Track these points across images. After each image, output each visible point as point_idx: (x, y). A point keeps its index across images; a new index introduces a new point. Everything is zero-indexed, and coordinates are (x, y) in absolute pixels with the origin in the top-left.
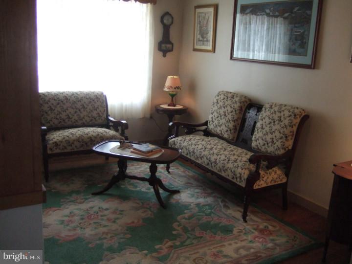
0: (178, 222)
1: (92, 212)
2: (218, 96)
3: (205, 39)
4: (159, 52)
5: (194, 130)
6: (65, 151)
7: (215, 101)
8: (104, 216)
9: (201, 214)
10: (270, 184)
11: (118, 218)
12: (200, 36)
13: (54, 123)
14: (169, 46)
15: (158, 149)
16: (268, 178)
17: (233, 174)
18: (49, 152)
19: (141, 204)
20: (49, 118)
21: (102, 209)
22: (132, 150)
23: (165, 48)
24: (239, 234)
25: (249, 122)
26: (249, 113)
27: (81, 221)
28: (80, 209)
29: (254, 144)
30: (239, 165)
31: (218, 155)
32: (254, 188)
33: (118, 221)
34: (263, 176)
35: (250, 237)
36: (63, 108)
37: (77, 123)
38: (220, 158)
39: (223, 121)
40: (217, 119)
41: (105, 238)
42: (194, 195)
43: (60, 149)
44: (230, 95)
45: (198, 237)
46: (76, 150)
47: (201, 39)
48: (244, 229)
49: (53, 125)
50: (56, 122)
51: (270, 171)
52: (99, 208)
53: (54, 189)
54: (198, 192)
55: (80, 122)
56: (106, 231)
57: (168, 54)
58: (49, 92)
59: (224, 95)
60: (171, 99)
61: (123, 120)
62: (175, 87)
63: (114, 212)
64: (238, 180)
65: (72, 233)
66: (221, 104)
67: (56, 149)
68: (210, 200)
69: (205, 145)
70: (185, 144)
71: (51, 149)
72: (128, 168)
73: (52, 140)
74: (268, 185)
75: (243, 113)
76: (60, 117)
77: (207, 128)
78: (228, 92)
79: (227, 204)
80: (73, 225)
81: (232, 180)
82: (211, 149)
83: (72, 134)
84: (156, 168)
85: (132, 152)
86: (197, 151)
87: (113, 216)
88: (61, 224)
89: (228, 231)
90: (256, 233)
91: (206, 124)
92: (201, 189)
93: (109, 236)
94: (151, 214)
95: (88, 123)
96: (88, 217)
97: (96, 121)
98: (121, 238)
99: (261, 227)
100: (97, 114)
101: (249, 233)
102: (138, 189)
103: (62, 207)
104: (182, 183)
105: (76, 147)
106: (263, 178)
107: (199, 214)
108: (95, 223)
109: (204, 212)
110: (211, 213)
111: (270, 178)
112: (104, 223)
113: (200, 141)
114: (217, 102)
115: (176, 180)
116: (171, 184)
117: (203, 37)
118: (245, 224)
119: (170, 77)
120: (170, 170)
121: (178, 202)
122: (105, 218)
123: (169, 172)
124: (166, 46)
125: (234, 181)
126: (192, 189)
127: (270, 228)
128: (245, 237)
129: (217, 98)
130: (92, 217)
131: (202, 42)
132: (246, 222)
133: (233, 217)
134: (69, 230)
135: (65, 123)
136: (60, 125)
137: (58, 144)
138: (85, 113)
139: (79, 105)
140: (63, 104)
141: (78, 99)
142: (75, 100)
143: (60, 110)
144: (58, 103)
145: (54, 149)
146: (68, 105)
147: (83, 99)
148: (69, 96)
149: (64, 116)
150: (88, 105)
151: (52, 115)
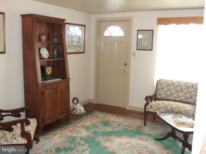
1: (139, 146)
8: (142, 150)
13: (163, 96)
18: (147, 110)
20: (161, 93)
37: (176, 99)
43: (153, 109)
49: (162, 97)
50: (164, 96)
55: (178, 99)
76: (166, 94)
80: (121, 147)
88: (119, 144)
108: (131, 151)
122: (140, 151)
130: (135, 148)
135: (169, 97)
136: (166, 98)
137: (152, 107)
138: (182, 94)
139: (179, 89)
140: (170, 86)
141: (179, 85)
142: (177, 85)
143: (167, 90)
144: (167, 86)
145: (150, 109)
146: (172, 87)
147: (183, 85)
148: (175, 83)
149: (168, 93)
150: (185, 90)
151: (162, 92)
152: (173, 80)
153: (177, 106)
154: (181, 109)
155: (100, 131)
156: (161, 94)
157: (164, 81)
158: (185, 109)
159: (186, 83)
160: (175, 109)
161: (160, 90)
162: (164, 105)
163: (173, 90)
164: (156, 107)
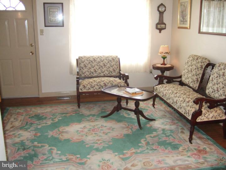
0: (146, 138)
1: (96, 127)
2: (189, 58)
3: (185, 20)
4: (156, 30)
5: (172, 81)
6: (90, 91)
7: (187, 62)
8: (103, 130)
9: (163, 135)
10: (210, 120)
11: (109, 132)
12: (182, 18)
14: (163, 26)
15: (141, 92)
16: (209, 115)
17: (185, 111)
18: (80, 91)
19: (127, 125)
20: (84, 71)
21: (103, 126)
22: (124, 92)
23: (160, 27)
24: (182, 151)
25: (206, 76)
26: (207, 70)
27: (88, 132)
28: (90, 125)
29: (207, 91)
30: (190, 105)
31: (179, 98)
32: (197, 121)
33: (109, 134)
34: (205, 113)
35: (189, 154)
36: (92, 66)
38: (179, 100)
39: (190, 75)
40: (187, 74)
41: (97, 143)
42: (164, 123)
43: (86, 89)
44: (196, 58)
45: (154, 149)
46: (96, 90)
47: (182, 20)
48: (188, 148)
49: (86, 75)
50: (88, 73)
51: (212, 110)
52: (102, 125)
53: (81, 112)
54: (168, 122)
55: (102, 74)
56: (99, 139)
57: (162, 31)
58: (85, 56)
59: (192, 58)
60: (163, 61)
61: (127, 73)
62: (165, 52)
63: (109, 129)
64: (188, 114)
65: (80, 138)
66: (190, 63)
67: (84, 89)
68: (173, 127)
69: (173, 91)
70: (162, 89)
71: (81, 90)
72: (128, 103)
73: (82, 84)
74: (209, 120)
75: (203, 69)
76: (90, 71)
77: (181, 80)
78: (195, 56)
79: (184, 131)
80: (82, 133)
81: (184, 114)
82: (176, 93)
83: (94, 81)
84: (139, 103)
85: (124, 93)
86: (168, 94)
87: (107, 131)
88: (77, 132)
89: (176, 148)
90: (195, 152)
91: (181, 77)
92: (171, 120)
93: (100, 141)
94: (130, 133)
95: (107, 75)
96: (93, 130)
97: (112, 73)
98: (106, 144)
99: (201, 148)
100: (112, 69)
101: (190, 150)
102: (130, 116)
103: (82, 123)
104: (160, 115)
105: (96, 88)
106: (205, 114)
107: (161, 135)
108: (95, 133)
109: (165, 134)
110: (171, 135)
111: (211, 115)
112: (101, 134)
113: (171, 88)
114: (188, 63)
115: (157, 113)
116: (152, 115)
117: (183, 19)
118: (190, 145)
119: (162, 46)
120: (155, 106)
121: (151, 127)
122: (102, 131)
123: (154, 107)
124: (161, 26)
125: (185, 115)
126: (165, 120)
127: (208, 149)
128: (186, 153)
129: (188, 59)
130: (95, 130)
131: (183, 22)
132: (191, 143)
133: (184, 139)
134: (80, 136)
135: (93, 74)
136: (90, 75)
137: (85, 87)
138: (105, 69)
139: (101, 64)
140: (92, 63)
141: (101, 60)
142: (99, 60)
143: (90, 67)
144: (89, 63)
145: (83, 89)
146: (95, 63)
147: (105, 60)
148: (96, 58)
149: (92, 70)
150: (107, 64)
151: (86, 70)
152: (94, 56)
153: (109, 81)
154: (114, 82)
155: (41, 127)
156: (85, 73)
157: (85, 59)
158: (117, 82)
159: (107, 57)
160: (108, 84)
161: (82, 68)
162: (96, 82)
163: (96, 66)
164: (89, 86)
